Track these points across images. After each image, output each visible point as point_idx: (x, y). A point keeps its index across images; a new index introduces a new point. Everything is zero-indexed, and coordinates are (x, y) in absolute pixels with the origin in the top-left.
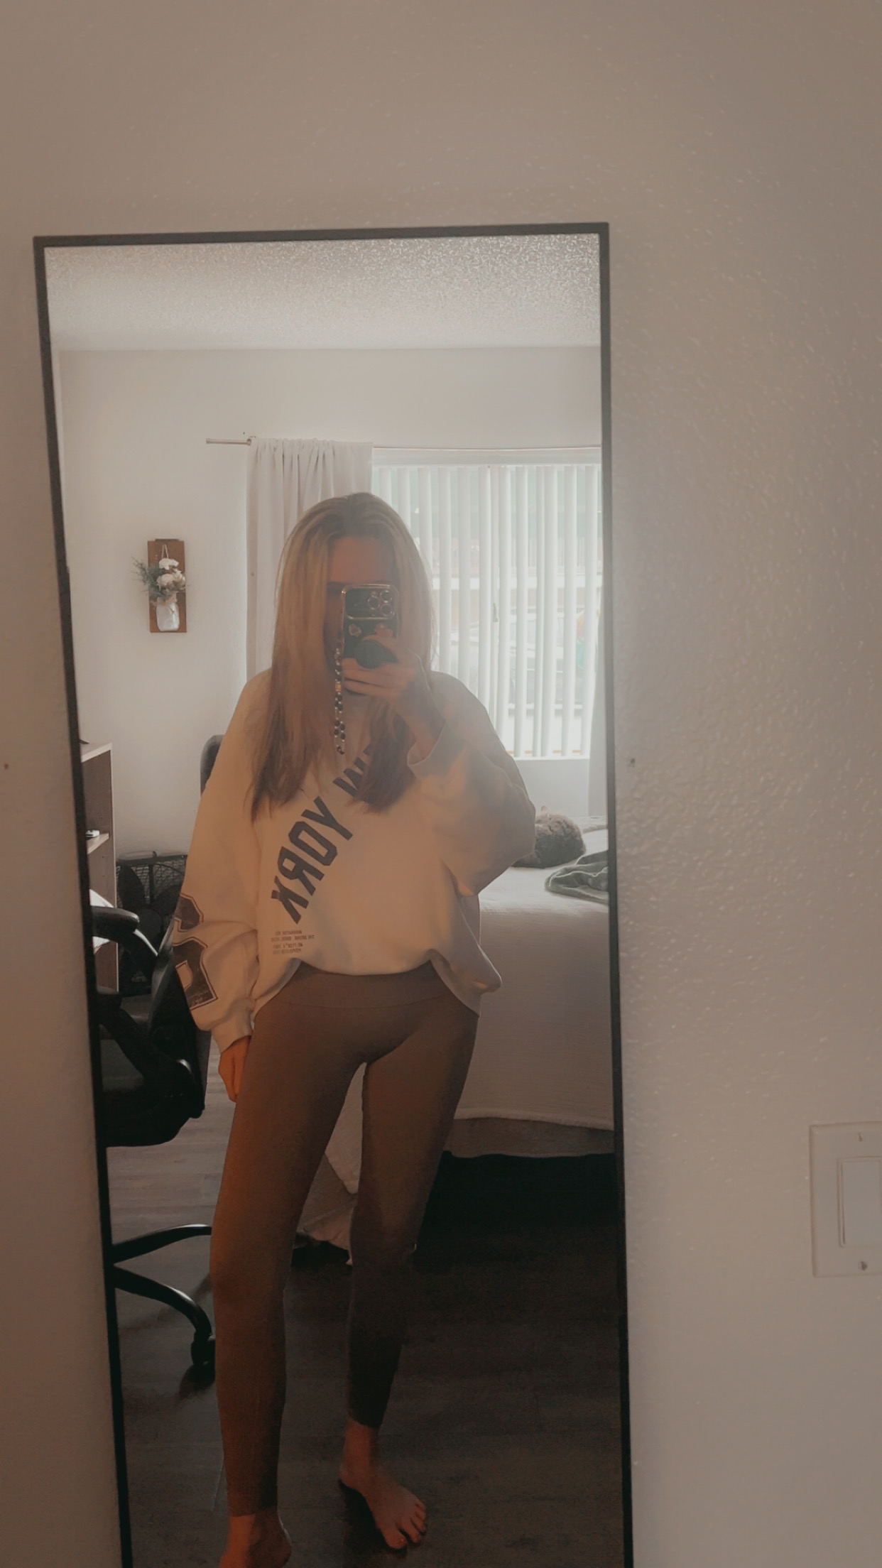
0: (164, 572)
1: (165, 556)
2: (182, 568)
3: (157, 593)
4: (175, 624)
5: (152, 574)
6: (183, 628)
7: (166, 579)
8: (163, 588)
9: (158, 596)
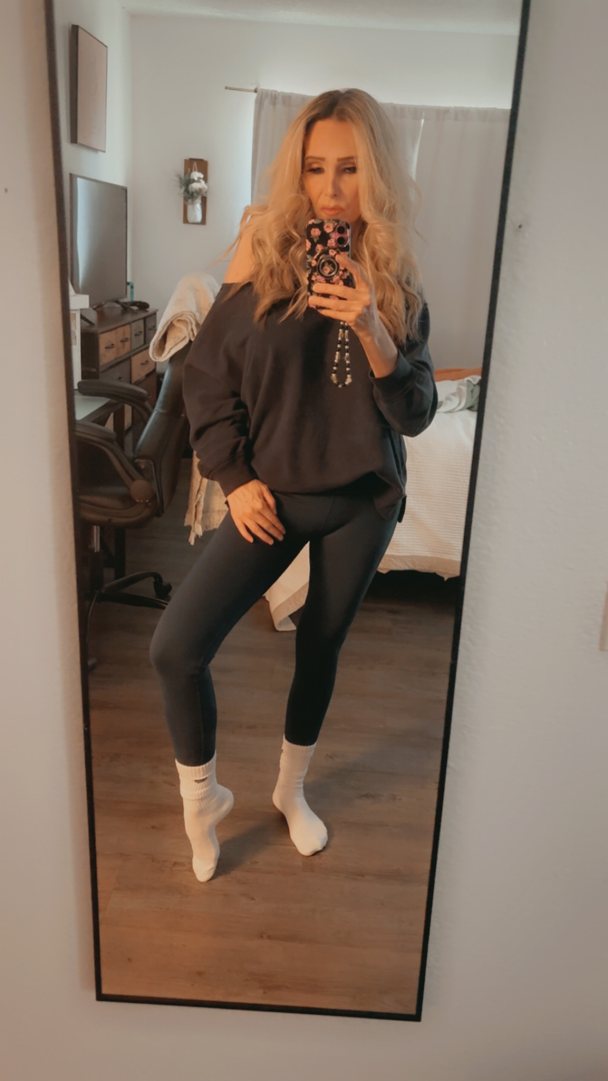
0: (194, 181)
1: (195, 170)
2: (205, 179)
3: (189, 196)
4: (199, 218)
5: (187, 182)
6: (203, 222)
7: (195, 186)
8: (193, 193)
9: (189, 198)
